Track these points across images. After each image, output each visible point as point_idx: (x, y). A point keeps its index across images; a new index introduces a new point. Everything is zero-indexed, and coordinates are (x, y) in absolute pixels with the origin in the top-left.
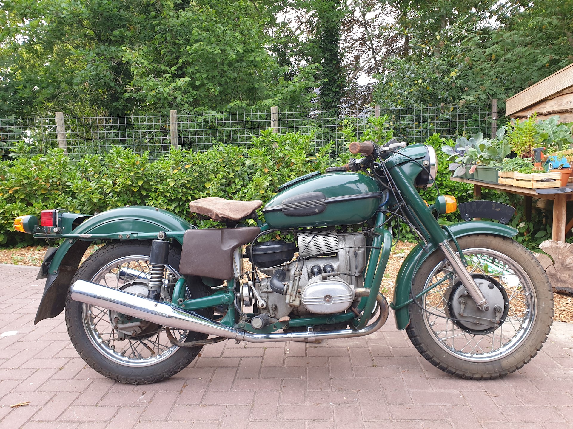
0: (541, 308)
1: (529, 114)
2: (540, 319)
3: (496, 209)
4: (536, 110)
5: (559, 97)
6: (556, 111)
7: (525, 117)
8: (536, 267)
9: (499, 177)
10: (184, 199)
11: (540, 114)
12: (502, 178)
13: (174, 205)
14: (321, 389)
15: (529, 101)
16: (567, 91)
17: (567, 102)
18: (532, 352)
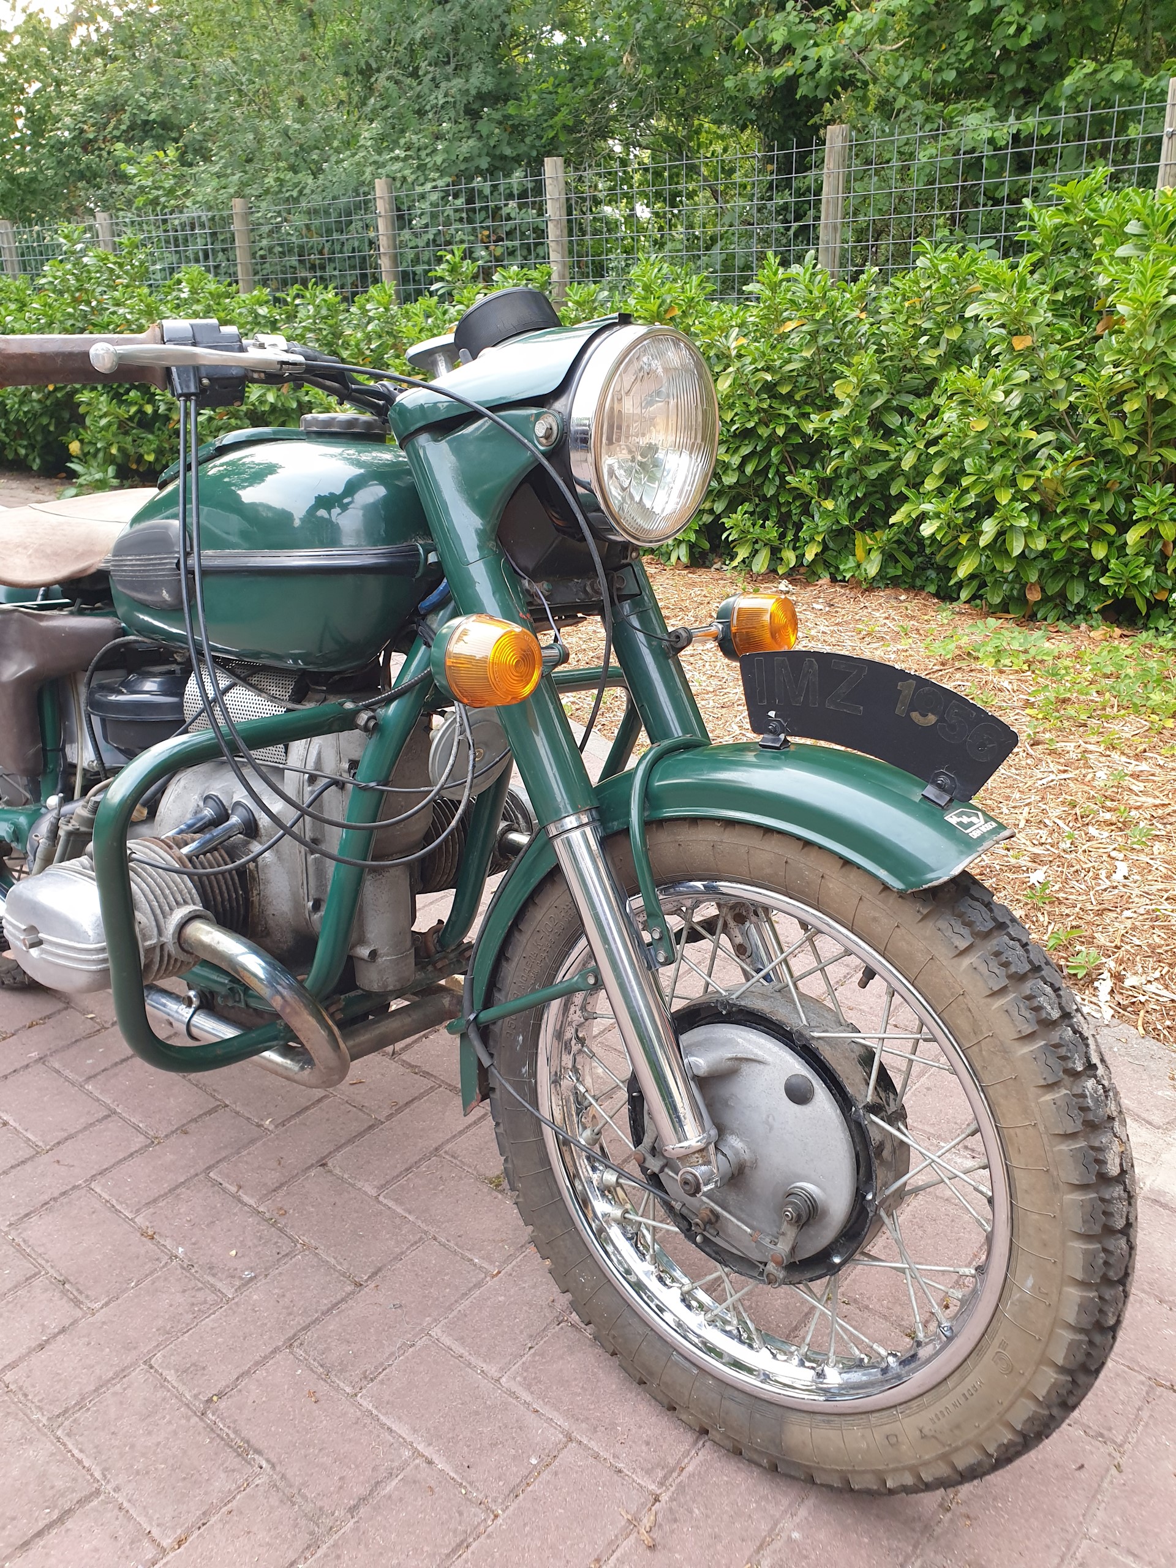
0: (1016, 1296)
2: (996, 1342)
3: (915, 716)
8: (1032, 1091)
10: (764, 432)
13: (745, 451)
14: (240, 1187)
18: (926, 1464)
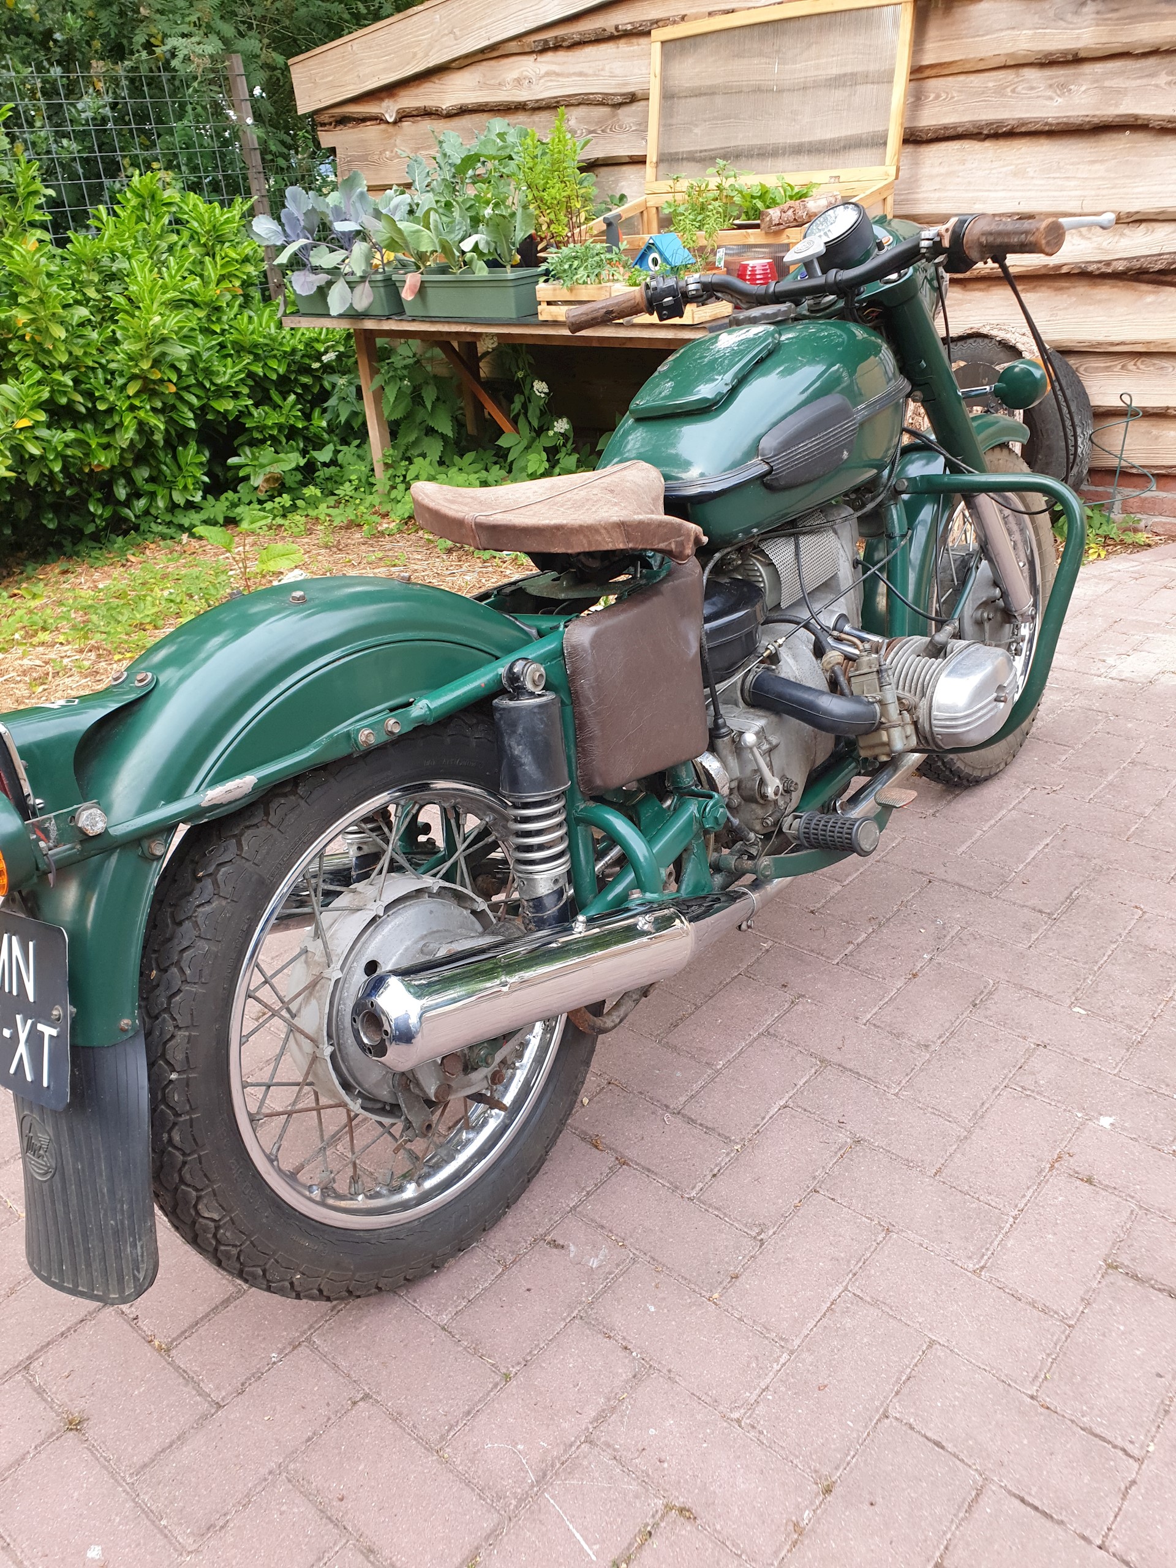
1: (389, 109)
4: (410, 100)
5: (485, 63)
6: (487, 104)
7: (379, 119)
9: (540, 303)
11: (428, 113)
12: (549, 303)
15: (385, 70)
16: (513, 46)
17: (518, 81)
